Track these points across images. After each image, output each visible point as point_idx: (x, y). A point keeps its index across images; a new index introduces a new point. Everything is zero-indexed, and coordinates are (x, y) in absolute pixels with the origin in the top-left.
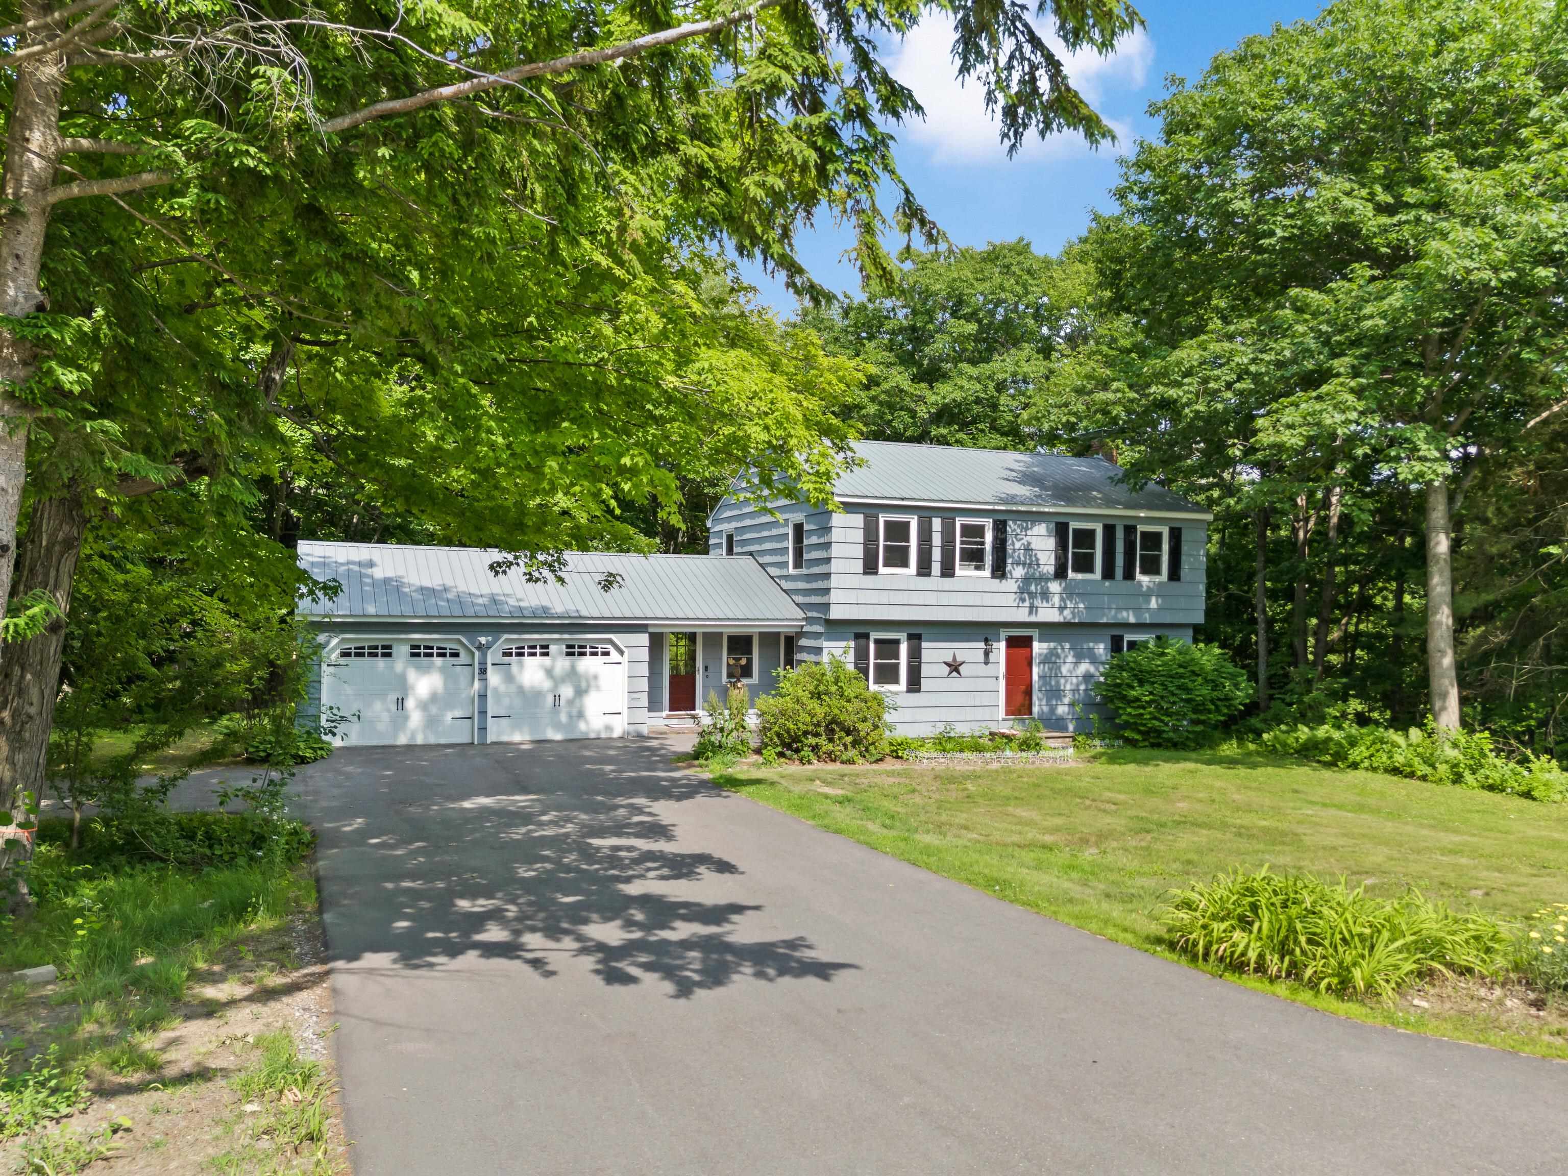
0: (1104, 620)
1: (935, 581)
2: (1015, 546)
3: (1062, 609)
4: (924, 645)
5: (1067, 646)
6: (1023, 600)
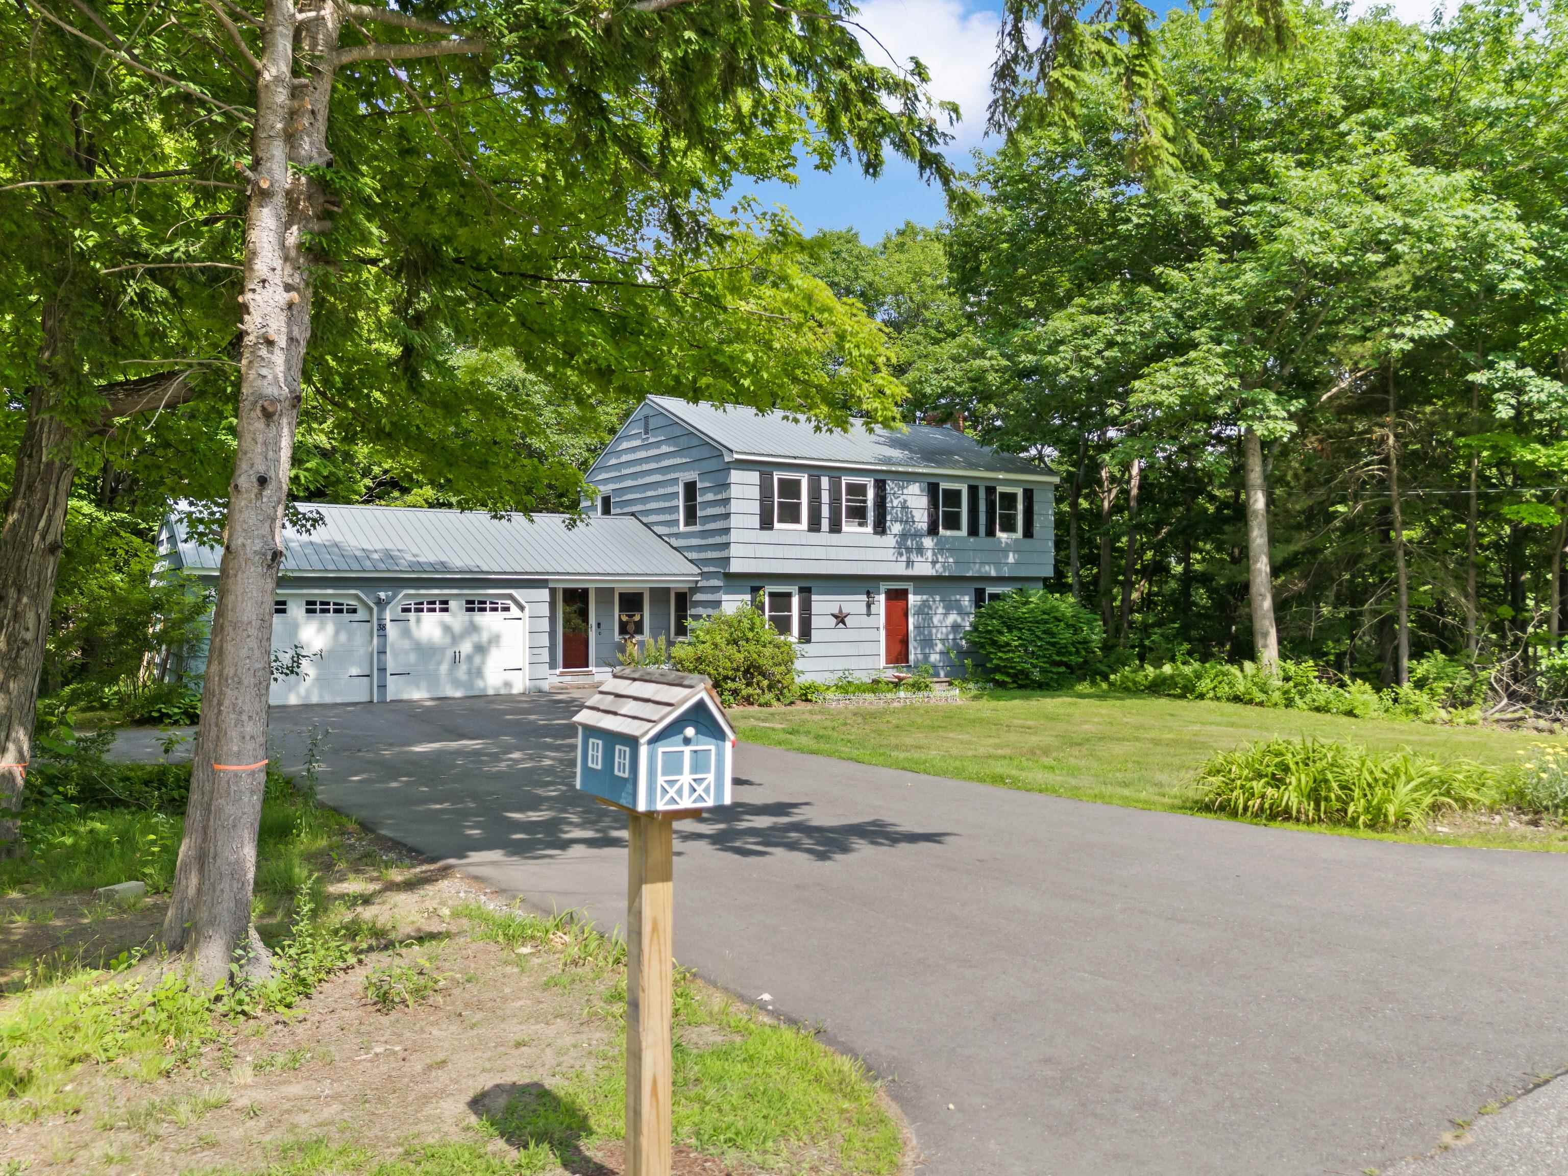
0: (970, 574)
1: (824, 536)
2: (893, 503)
3: (934, 563)
4: (814, 597)
5: (938, 598)
6: (901, 554)
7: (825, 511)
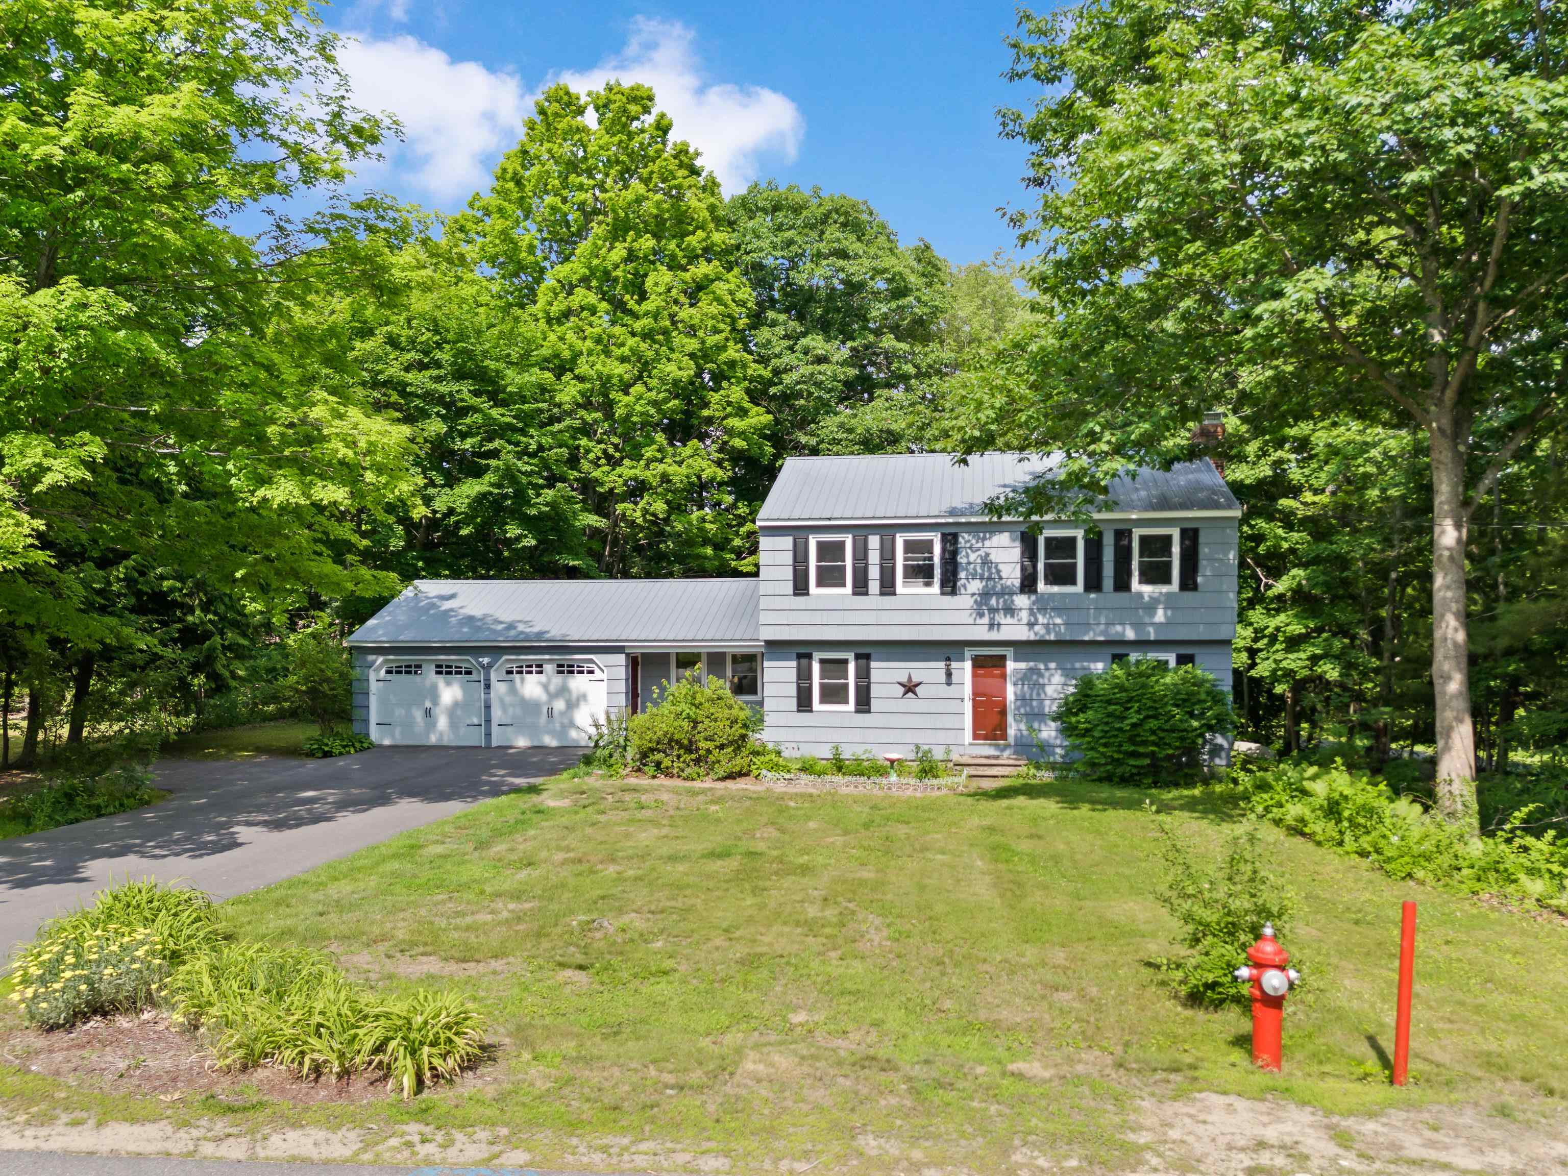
1: (874, 598)
2: (968, 557)
3: (1031, 625)
4: (873, 664)
7: (874, 573)
